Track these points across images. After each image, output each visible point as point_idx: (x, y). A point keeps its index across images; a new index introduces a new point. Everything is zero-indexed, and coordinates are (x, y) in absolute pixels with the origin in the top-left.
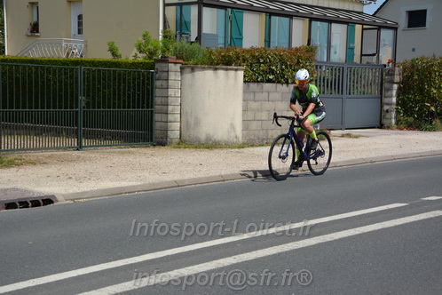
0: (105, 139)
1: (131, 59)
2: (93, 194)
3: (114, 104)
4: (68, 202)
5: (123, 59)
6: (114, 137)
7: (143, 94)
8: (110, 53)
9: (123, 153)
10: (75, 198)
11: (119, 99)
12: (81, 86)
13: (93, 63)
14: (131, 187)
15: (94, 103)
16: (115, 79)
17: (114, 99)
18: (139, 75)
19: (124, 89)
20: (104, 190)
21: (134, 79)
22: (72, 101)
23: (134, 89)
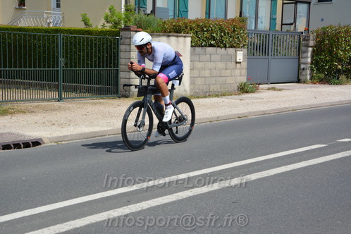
0: (80, 92)
1: (100, 28)
2: (73, 137)
3: (88, 64)
4: (53, 144)
5: (93, 28)
6: (88, 91)
7: (111, 56)
8: (83, 23)
9: (95, 104)
10: (58, 140)
11: (91, 61)
12: (61, 50)
13: (69, 31)
14: (102, 131)
15: (71, 63)
16: (87, 44)
17: (87, 60)
18: (107, 41)
19: (95, 52)
20: (81, 134)
21: (103, 44)
22: (53, 62)
23: (103, 52)
